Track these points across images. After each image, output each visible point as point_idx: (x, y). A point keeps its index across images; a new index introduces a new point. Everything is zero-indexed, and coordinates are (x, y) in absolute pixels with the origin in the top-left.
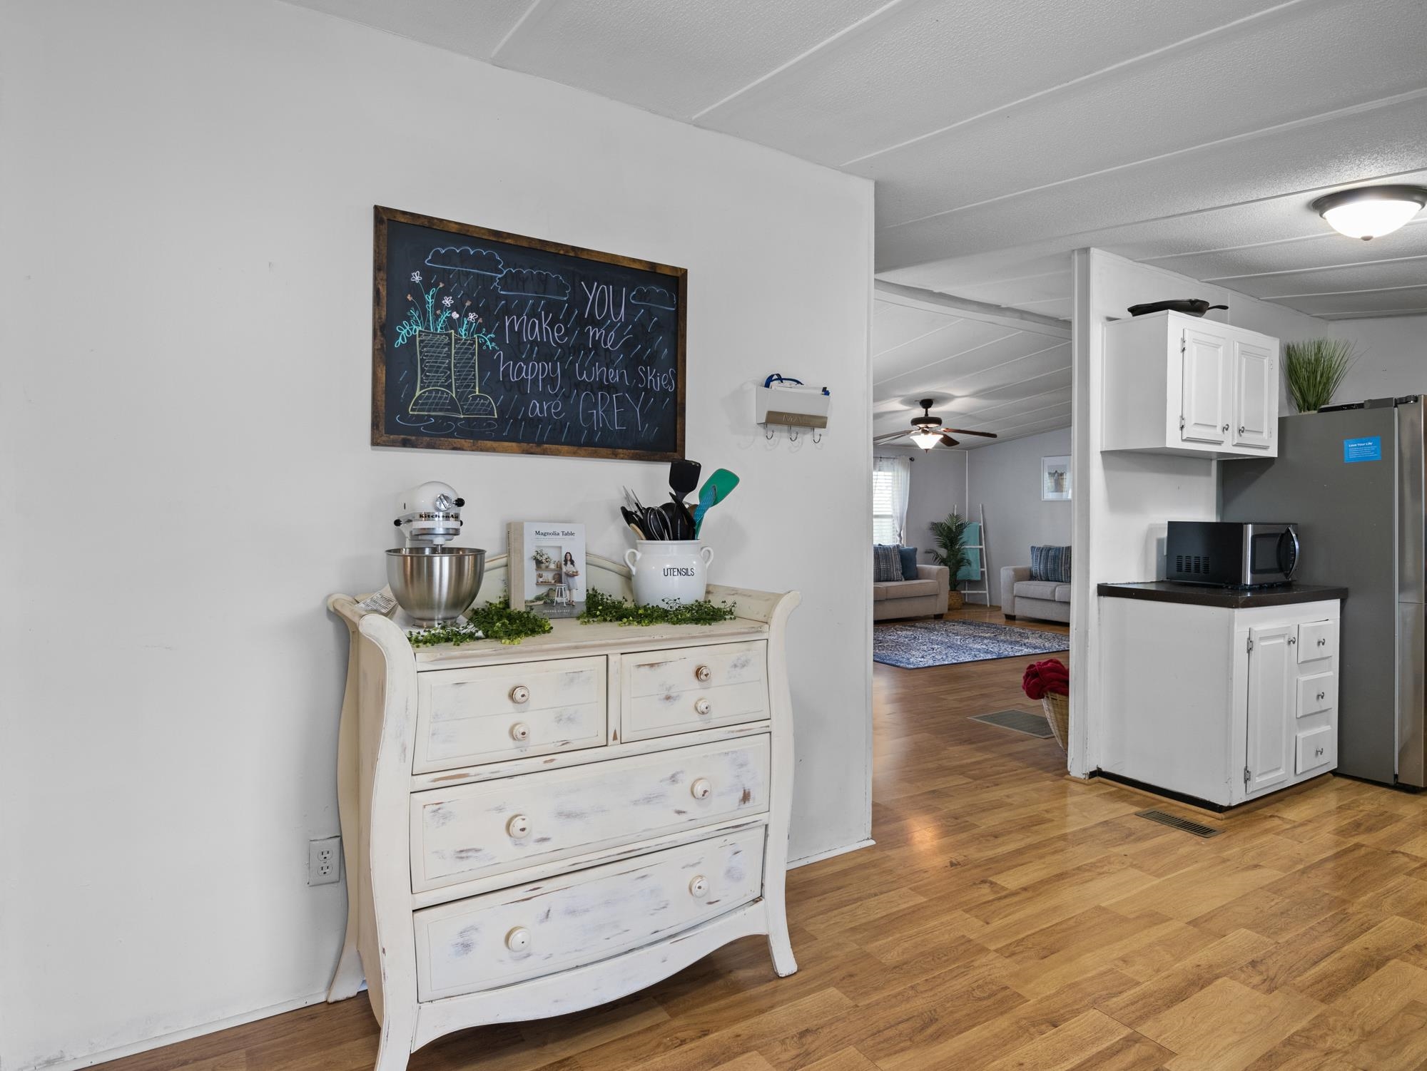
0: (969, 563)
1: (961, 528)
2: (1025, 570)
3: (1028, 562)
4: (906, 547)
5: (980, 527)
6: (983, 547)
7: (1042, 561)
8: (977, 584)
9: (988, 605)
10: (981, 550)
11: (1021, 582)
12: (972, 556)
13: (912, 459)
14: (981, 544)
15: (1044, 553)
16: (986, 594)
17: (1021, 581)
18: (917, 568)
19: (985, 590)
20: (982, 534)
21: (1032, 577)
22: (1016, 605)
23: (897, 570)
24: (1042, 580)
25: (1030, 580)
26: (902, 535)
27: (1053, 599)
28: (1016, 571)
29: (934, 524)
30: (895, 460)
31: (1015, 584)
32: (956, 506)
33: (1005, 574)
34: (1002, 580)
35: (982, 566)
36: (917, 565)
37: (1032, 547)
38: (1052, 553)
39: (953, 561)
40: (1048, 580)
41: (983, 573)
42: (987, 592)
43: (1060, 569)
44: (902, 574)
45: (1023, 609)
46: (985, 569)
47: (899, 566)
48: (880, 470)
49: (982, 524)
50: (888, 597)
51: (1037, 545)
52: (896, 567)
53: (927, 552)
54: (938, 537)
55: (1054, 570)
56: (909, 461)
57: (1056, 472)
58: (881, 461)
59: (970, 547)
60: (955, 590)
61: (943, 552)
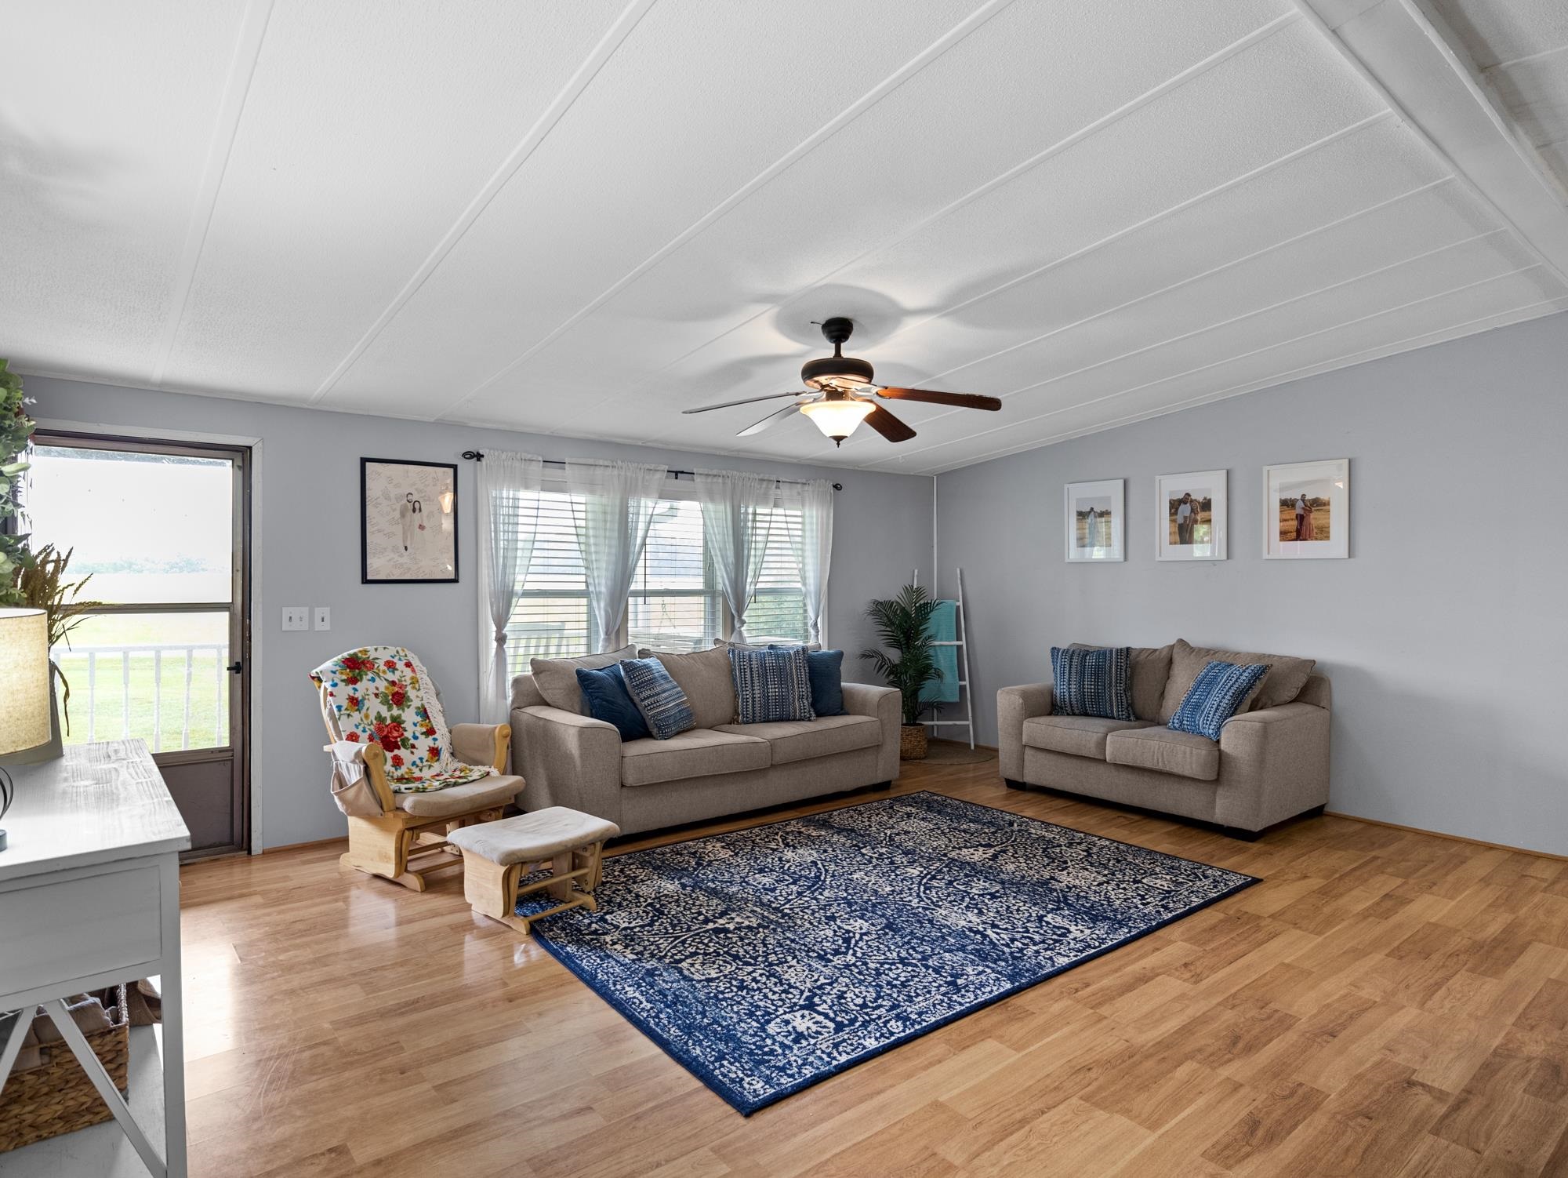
0: (939, 675)
1: (925, 610)
2: (1040, 693)
3: (1045, 677)
4: (824, 650)
5: (958, 607)
6: (963, 643)
7: (1073, 679)
8: (953, 709)
9: (973, 747)
10: (959, 648)
11: (1036, 719)
12: (944, 662)
13: (837, 487)
14: (959, 638)
15: (1075, 661)
16: (968, 725)
17: (1034, 716)
18: (841, 691)
19: (968, 720)
20: (961, 619)
21: (1054, 707)
22: (1027, 763)
23: (801, 697)
24: (1074, 714)
25: (1050, 714)
26: (819, 625)
27: (1101, 757)
28: (1025, 696)
29: (877, 603)
30: (806, 488)
31: (1025, 724)
32: (916, 571)
33: (1006, 702)
34: (999, 714)
35: (961, 678)
36: (842, 684)
37: (1054, 649)
38: (1090, 661)
39: (911, 672)
40: (1085, 714)
41: (962, 689)
42: (970, 723)
43: (1108, 693)
44: (813, 705)
45: (1037, 771)
46: (966, 683)
47: (805, 689)
48: (776, 506)
49: (960, 603)
50: (777, 759)
51: (1064, 645)
52: (800, 692)
53: (865, 656)
54: (883, 628)
55: (1097, 696)
56: (832, 490)
57: (1092, 509)
58: (777, 487)
59: (942, 644)
60: (915, 724)
61: (894, 655)
